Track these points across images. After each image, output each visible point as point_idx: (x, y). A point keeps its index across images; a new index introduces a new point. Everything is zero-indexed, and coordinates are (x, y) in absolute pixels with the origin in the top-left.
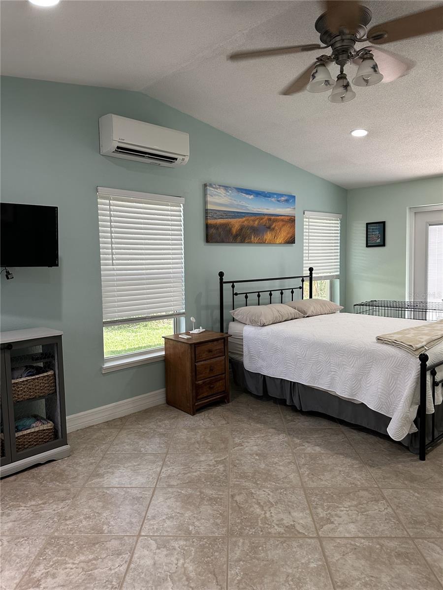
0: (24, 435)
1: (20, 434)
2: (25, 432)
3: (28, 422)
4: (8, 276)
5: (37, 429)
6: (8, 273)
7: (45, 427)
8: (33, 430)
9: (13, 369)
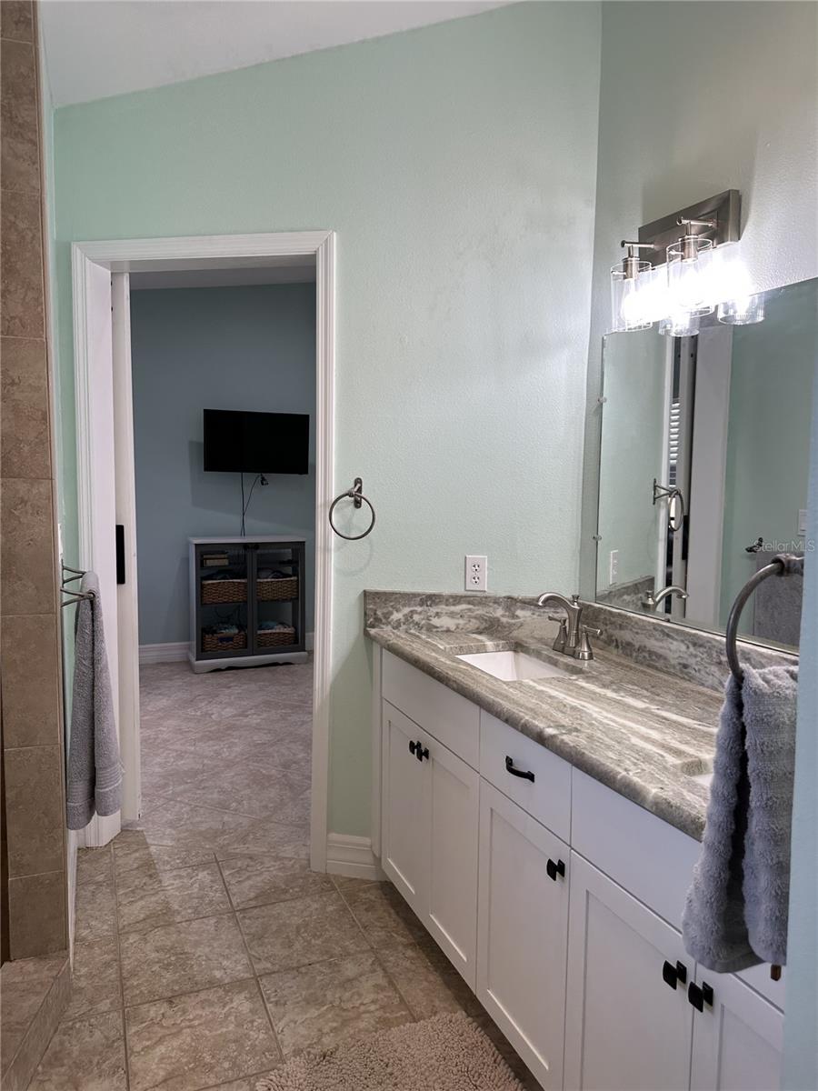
0: (265, 634)
1: (262, 632)
2: (267, 631)
3: (271, 624)
4: (263, 481)
5: (278, 631)
6: (263, 479)
7: (286, 630)
8: (274, 631)
9: (259, 570)
